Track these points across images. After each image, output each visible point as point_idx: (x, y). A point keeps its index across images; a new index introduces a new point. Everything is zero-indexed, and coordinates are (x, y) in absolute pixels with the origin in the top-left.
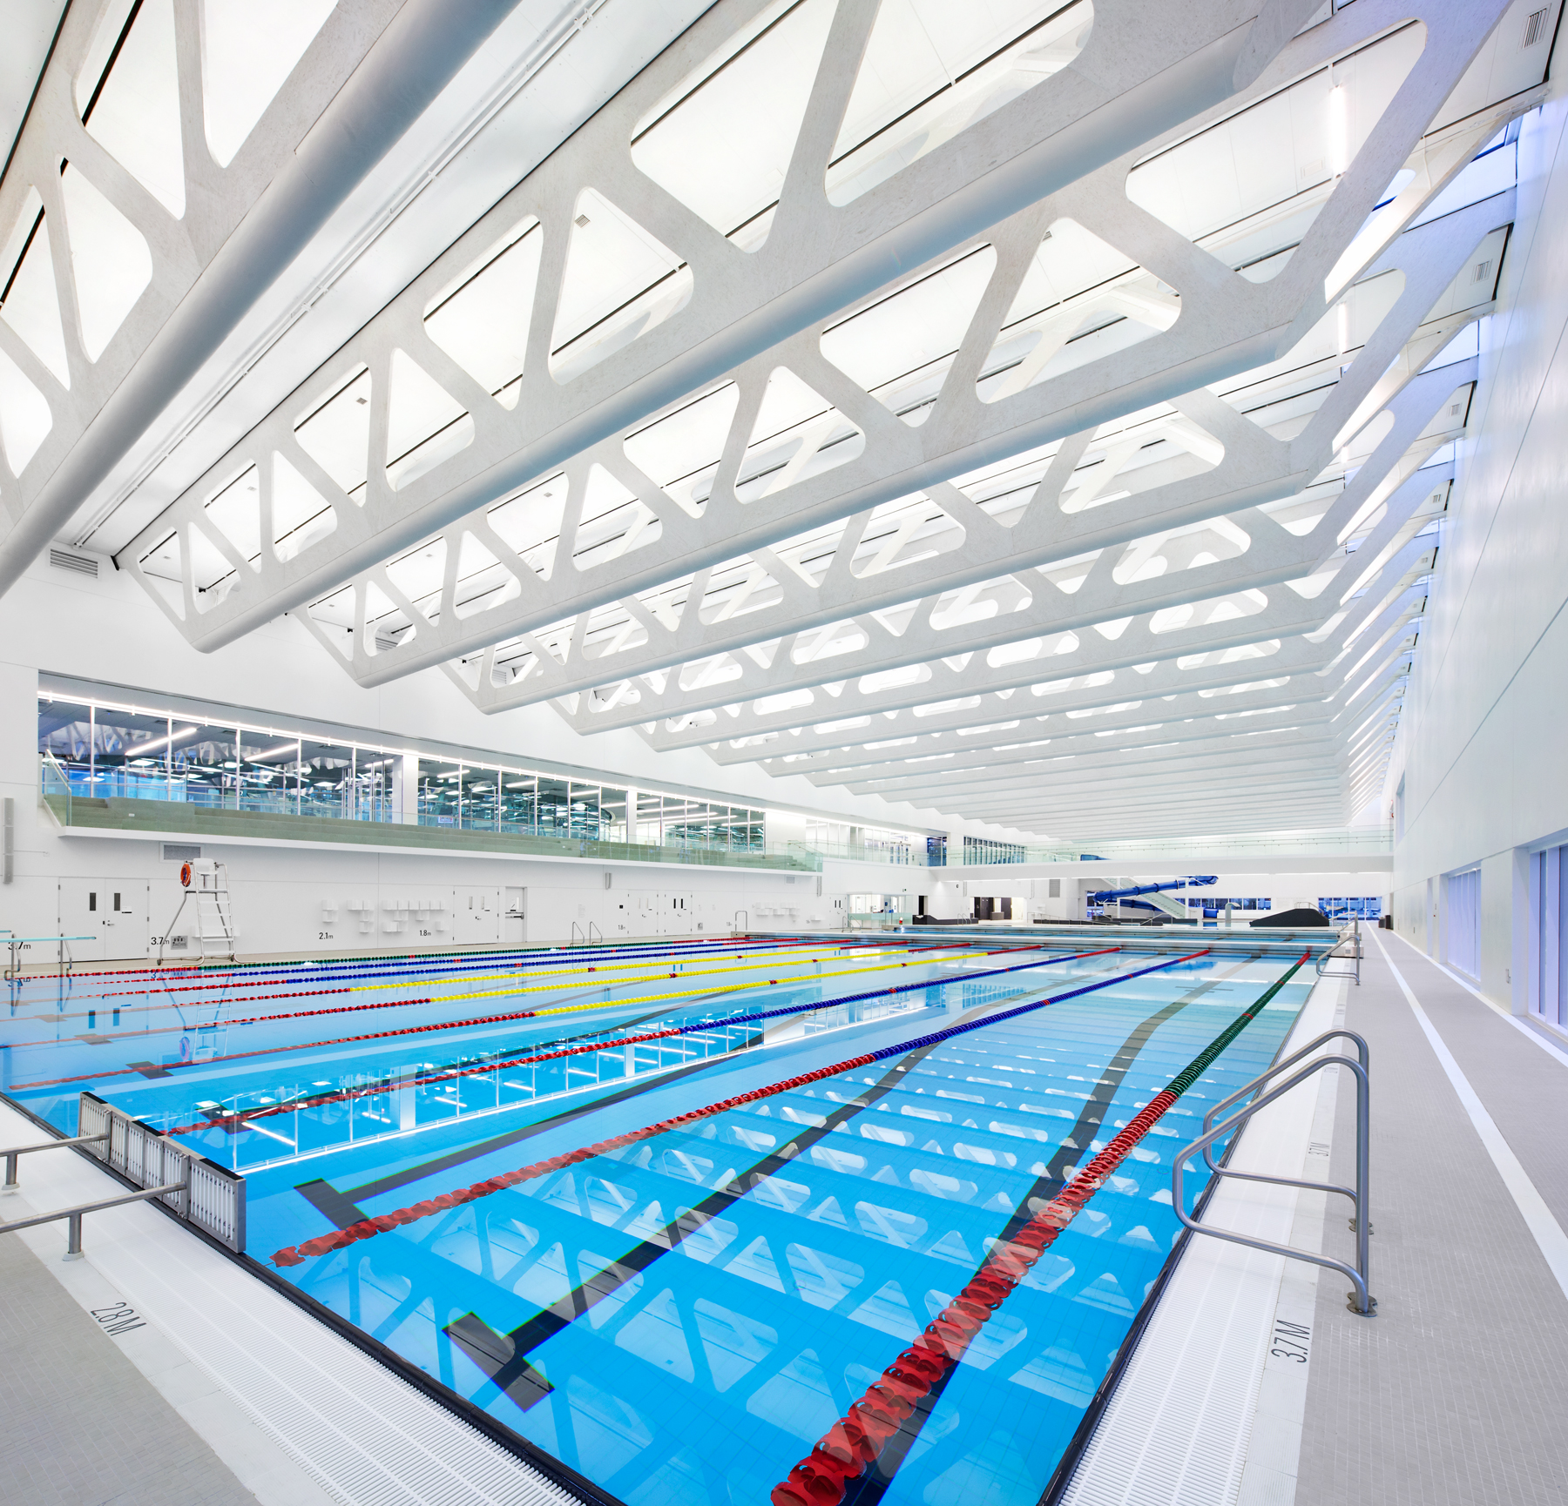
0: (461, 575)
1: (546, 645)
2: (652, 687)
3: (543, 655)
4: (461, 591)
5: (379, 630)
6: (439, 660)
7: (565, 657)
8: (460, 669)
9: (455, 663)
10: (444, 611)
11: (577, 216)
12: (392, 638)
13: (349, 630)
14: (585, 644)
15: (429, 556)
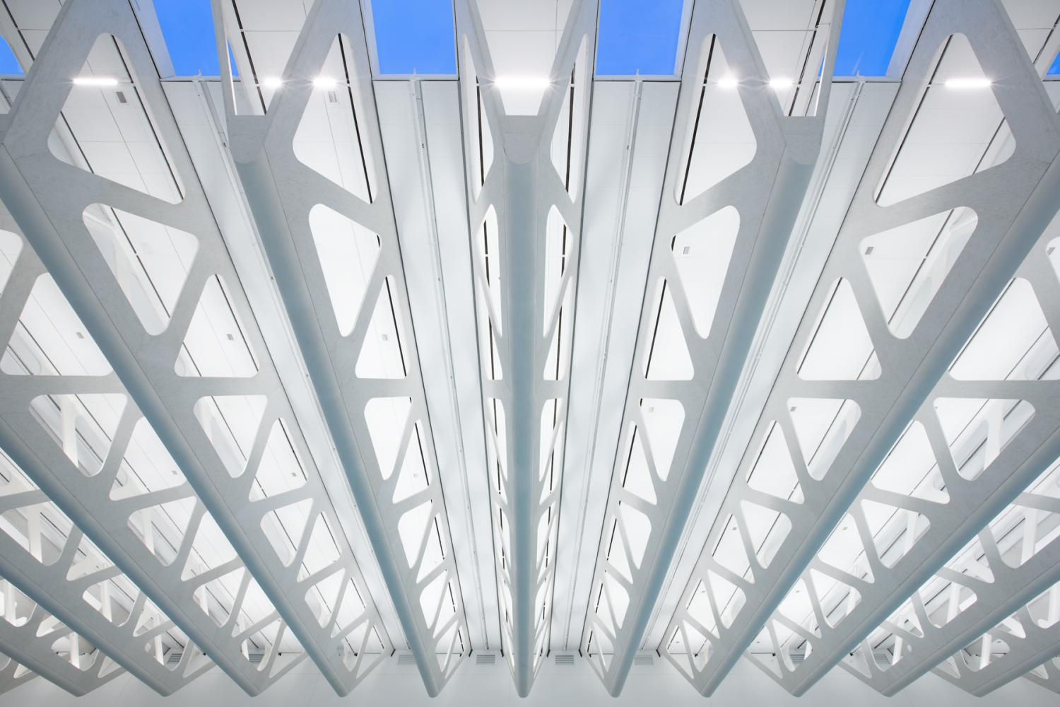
0: (820, 598)
1: (901, 625)
2: (1010, 632)
3: (903, 634)
4: (825, 607)
5: (790, 649)
6: (836, 660)
7: (920, 628)
8: (851, 662)
9: (847, 659)
10: (821, 625)
11: (790, 409)
12: (799, 652)
13: (774, 655)
14: (928, 614)
15: (798, 592)
